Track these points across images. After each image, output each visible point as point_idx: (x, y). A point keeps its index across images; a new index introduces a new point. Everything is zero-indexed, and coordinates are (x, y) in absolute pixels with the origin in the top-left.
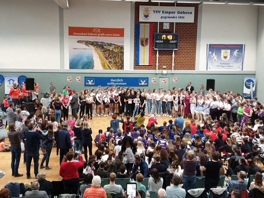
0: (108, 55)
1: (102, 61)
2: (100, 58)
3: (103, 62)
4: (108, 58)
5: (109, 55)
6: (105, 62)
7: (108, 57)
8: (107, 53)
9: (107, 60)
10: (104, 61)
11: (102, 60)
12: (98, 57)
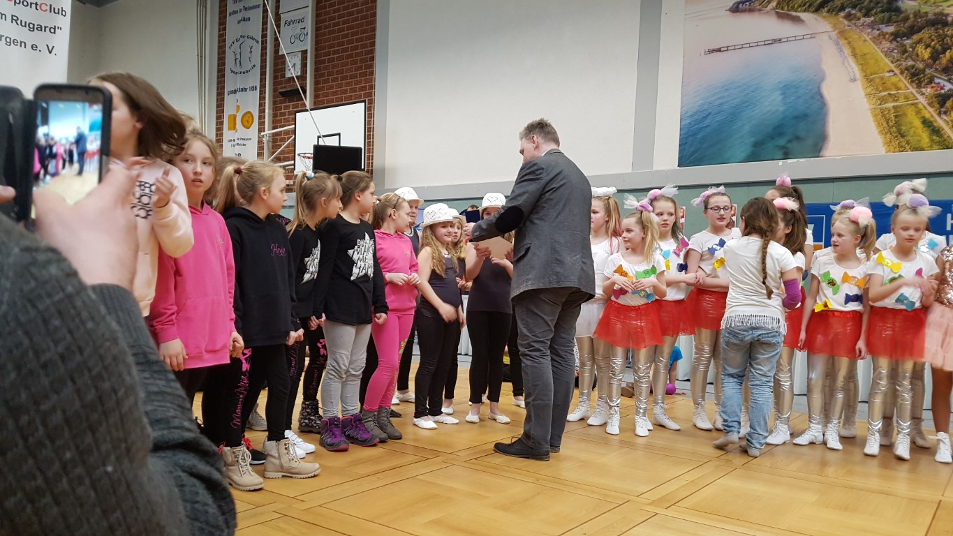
0: (926, 54)
1: (883, 100)
2: (869, 79)
3: (890, 105)
4: (928, 71)
5: (935, 56)
6: (901, 102)
7: (930, 66)
8: (920, 41)
9: (919, 86)
10: (895, 98)
11: (886, 93)
12: (853, 80)
